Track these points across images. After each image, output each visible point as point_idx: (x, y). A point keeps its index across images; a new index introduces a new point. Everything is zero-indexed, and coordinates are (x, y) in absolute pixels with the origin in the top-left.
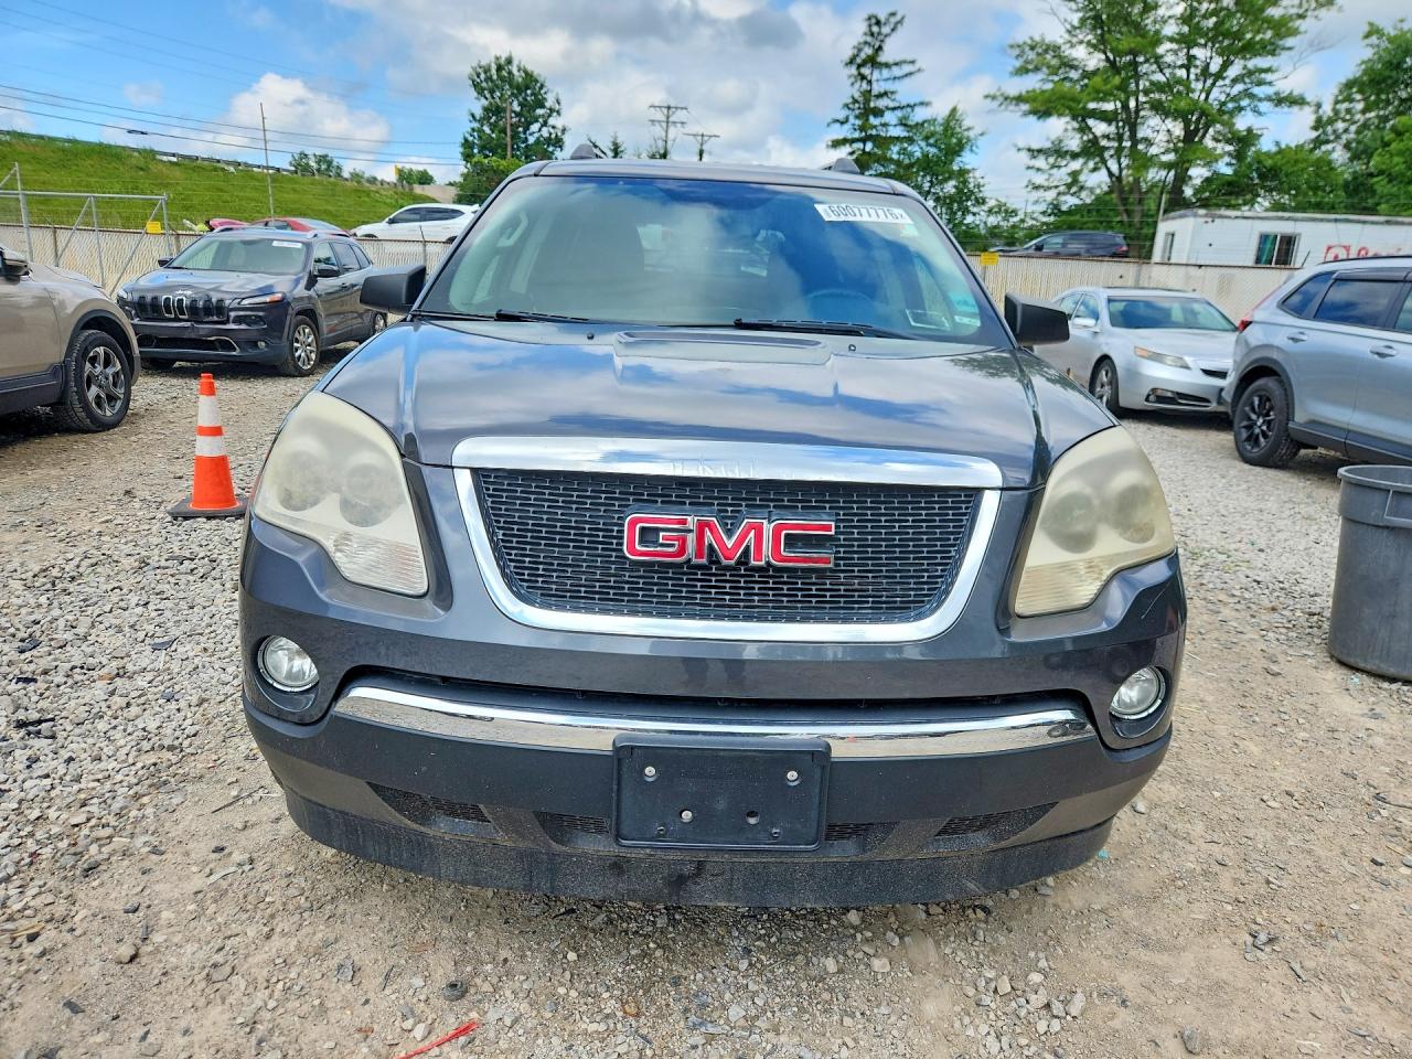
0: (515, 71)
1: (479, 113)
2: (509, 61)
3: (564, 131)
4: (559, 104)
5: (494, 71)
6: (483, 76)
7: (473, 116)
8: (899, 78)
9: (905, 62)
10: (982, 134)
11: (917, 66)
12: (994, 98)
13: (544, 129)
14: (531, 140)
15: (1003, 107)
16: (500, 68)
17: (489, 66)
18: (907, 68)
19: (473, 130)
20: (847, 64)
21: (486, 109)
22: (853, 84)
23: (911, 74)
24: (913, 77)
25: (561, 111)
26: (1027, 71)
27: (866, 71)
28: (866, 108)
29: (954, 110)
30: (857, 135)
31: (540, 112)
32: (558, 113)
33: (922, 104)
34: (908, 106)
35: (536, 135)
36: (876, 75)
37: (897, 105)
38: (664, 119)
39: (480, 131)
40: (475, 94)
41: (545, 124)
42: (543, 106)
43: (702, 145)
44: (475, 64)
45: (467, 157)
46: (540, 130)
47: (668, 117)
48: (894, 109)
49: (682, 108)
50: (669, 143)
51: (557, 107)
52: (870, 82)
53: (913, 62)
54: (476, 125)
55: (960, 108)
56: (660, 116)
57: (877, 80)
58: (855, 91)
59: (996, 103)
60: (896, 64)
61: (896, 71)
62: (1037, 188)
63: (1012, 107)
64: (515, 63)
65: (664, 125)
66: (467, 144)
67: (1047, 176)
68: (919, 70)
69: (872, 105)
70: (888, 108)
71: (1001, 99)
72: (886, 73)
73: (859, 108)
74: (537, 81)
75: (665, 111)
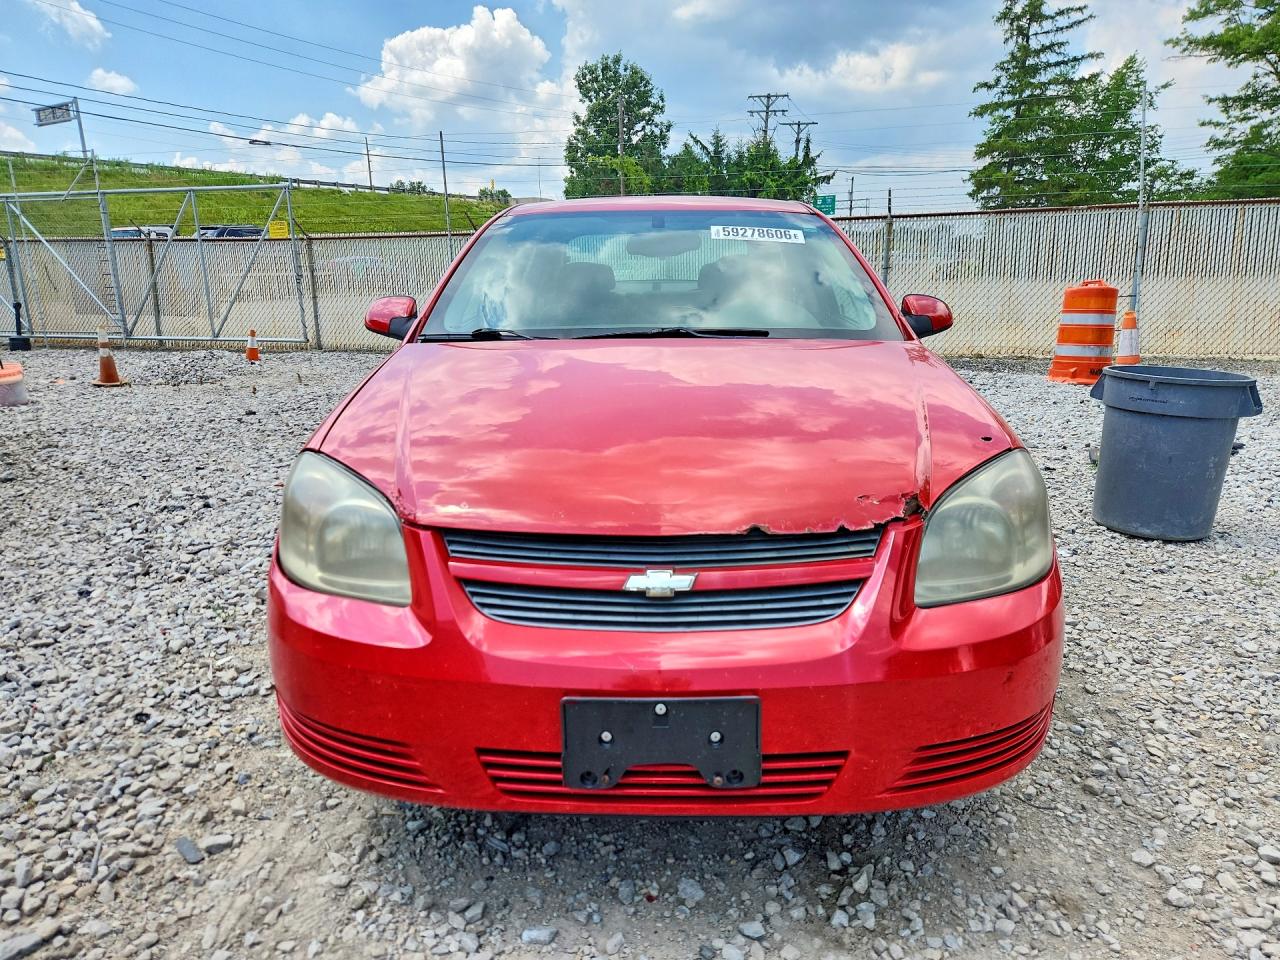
0: (621, 71)
1: (584, 116)
2: (617, 61)
3: (669, 128)
4: (663, 100)
5: (600, 72)
6: (588, 77)
7: (577, 118)
8: (1062, 29)
9: (1072, 9)
10: (1164, 87)
11: (1087, 13)
12: (1177, 43)
13: (648, 128)
14: (635, 139)
15: (1187, 53)
16: (606, 68)
17: (596, 65)
18: (1076, 16)
19: (578, 132)
20: (999, 20)
21: (592, 111)
22: (1007, 40)
23: (1080, 22)
24: (1082, 27)
25: (666, 109)
26: (1208, 12)
27: (1024, 22)
28: (1022, 67)
29: (1132, 60)
30: (1008, 98)
31: (647, 110)
32: (662, 109)
33: (1091, 56)
34: (1075, 59)
35: (641, 134)
36: (1035, 28)
37: (1060, 58)
38: (765, 109)
39: (585, 134)
40: (581, 96)
41: (650, 121)
42: (648, 104)
43: (798, 134)
44: (582, 65)
45: (572, 161)
46: (644, 128)
47: (768, 107)
48: (1058, 64)
49: (784, 96)
50: (770, 133)
51: (661, 104)
52: (1027, 37)
53: (1080, 9)
54: (581, 128)
55: (1139, 58)
56: (760, 106)
57: (1036, 34)
58: (1012, 46)
59: (1178, 49)
60: (1061, 13)
61: (1062, 21)
62: (1219, 144)
63: (1197, 53)
64: (622, 63)
65: (764, 115)
66: (571, 148)
67: (1226, 131)
68: (1091, 16)
69: (1030, 61)
70: (1049, 65)
71: (1186, 44)
72: (1047, 25)
73: (1014, 67)
74: (642, 78)
75: (765, 100)
